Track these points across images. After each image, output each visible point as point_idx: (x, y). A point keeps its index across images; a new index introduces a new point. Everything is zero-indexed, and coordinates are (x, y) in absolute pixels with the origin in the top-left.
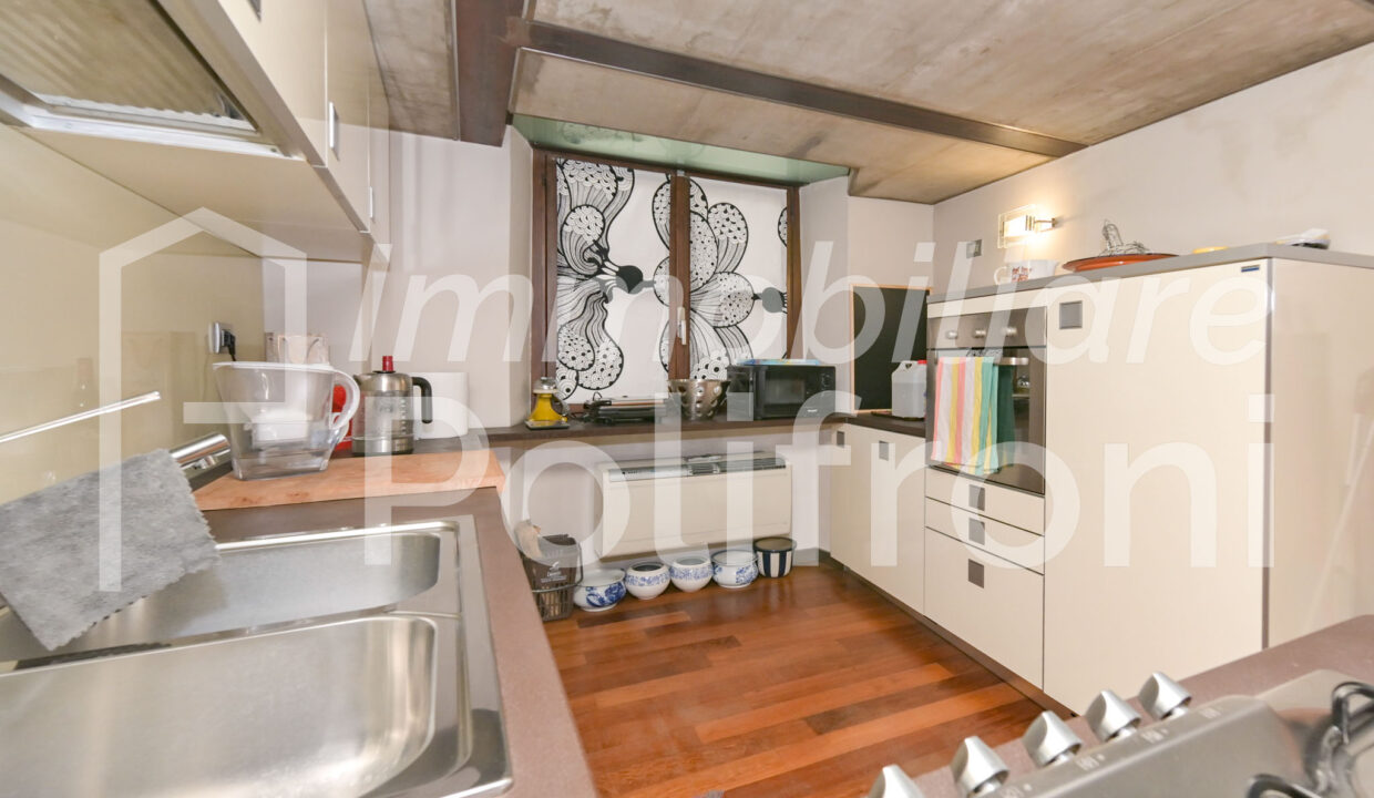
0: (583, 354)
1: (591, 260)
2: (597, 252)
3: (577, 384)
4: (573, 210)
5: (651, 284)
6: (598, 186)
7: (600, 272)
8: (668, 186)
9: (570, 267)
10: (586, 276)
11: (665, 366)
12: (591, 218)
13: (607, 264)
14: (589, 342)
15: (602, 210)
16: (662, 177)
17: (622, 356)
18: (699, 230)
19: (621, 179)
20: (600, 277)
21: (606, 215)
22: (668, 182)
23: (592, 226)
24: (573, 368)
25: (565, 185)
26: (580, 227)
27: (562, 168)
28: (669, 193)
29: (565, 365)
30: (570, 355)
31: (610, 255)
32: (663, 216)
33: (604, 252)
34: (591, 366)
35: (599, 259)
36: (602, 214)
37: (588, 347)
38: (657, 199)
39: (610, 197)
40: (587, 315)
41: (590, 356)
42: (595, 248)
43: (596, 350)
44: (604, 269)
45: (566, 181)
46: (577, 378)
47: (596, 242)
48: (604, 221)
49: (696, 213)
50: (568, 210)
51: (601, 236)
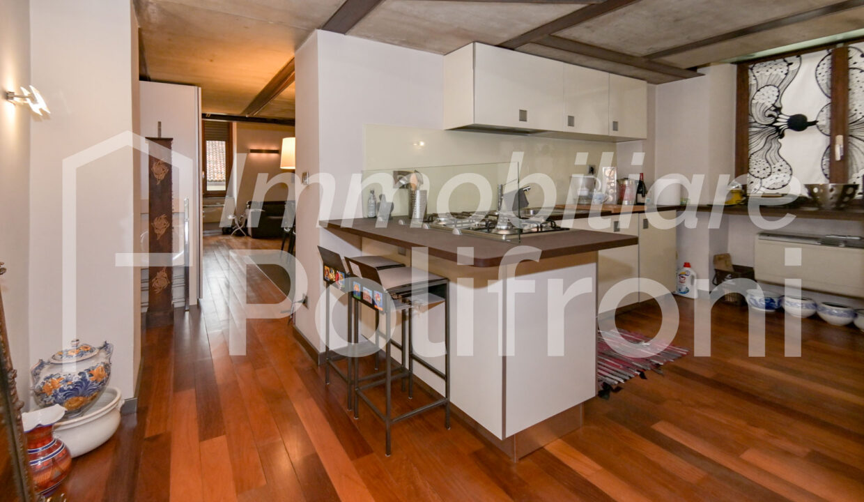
0: (764, 169)
1: (770, 116)
2: (775, 111)
3: (761, 186)
4: (758, 91)
5: (814, 123)
6: (775, 73)
7: (776, 121)
8: (829, 57)
9: (756, 122)
10: (767, 125)
11: (826, 175)
12: (770, 92)
13: (780, 116)
14: (768, 162)
15: (777, 85)
16: (825, 53)
17: (791, 169)
18: (857, 79)
19: (791, 64)
20: (776, 124)
21: (780, 88)
22: (829, 54)
23: (771, 96)
24: (758, 177)
25: (754, 78)
26: (762, 99)
27: (752, 69)
28: (830, 62)
29: (753, 175)
30: (756, 170)
31: (783, 111)
32: (825, 77)
33: (778, 110)
34: (769, 175)
35: (775, 114)
36: (778, 87)
37: (767, 165)
38: (819, 68)
39: (783, 76)
40: (767, 147)
41: (769, 170)
42: (773, 108)
43: (773, 166)
44: (778, 120)
45: (754, 76)
46: (761, 183)
47: (773, 105)
48: (779, 91)
49: (854, 68)
50: (755, 91)
51: (776, 101)
